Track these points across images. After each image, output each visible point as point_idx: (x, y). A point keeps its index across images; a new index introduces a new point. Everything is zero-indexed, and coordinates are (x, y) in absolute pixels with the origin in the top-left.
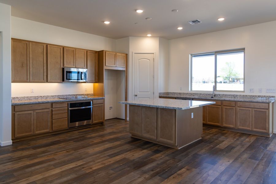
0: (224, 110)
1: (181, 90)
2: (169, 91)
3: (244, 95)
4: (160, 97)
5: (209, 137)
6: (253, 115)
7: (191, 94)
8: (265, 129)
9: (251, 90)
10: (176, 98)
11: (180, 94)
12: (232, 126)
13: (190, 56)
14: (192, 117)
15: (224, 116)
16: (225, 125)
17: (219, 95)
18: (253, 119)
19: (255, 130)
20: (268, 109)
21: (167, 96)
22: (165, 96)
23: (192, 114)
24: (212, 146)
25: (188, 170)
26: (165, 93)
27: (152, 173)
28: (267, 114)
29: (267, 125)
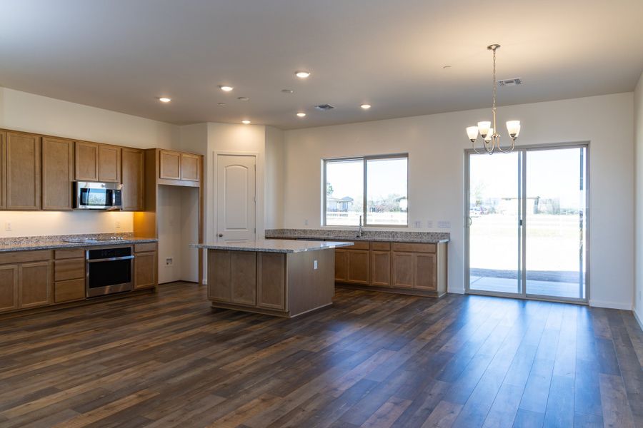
0: (374, 256)
1: (306, 224)
2: (285, 228)
3: (407, 233)
4: (267, 238)
5: (345, 301)
6: (416, 263)
7: (324, 232)
8: (432, 285)
9: (417, 224)
10: (295, 239)
11: (305, 231)
12: (385, 284)
13: (322, 162)
14: (316, 267)
15: (374, 268)
16: (375, 283)
17: (370, 232)
18: (416, 269)
19: (418, 287)
20: (435, 253)
21: (281, 236)
22: (276, 236)
23: (316, 262)
24: (345, 312)
25: (298, 338)
26: (277, 230)
27: (244, 344)
28: (434, 261)
29: (434, 278)
